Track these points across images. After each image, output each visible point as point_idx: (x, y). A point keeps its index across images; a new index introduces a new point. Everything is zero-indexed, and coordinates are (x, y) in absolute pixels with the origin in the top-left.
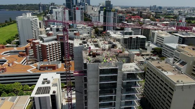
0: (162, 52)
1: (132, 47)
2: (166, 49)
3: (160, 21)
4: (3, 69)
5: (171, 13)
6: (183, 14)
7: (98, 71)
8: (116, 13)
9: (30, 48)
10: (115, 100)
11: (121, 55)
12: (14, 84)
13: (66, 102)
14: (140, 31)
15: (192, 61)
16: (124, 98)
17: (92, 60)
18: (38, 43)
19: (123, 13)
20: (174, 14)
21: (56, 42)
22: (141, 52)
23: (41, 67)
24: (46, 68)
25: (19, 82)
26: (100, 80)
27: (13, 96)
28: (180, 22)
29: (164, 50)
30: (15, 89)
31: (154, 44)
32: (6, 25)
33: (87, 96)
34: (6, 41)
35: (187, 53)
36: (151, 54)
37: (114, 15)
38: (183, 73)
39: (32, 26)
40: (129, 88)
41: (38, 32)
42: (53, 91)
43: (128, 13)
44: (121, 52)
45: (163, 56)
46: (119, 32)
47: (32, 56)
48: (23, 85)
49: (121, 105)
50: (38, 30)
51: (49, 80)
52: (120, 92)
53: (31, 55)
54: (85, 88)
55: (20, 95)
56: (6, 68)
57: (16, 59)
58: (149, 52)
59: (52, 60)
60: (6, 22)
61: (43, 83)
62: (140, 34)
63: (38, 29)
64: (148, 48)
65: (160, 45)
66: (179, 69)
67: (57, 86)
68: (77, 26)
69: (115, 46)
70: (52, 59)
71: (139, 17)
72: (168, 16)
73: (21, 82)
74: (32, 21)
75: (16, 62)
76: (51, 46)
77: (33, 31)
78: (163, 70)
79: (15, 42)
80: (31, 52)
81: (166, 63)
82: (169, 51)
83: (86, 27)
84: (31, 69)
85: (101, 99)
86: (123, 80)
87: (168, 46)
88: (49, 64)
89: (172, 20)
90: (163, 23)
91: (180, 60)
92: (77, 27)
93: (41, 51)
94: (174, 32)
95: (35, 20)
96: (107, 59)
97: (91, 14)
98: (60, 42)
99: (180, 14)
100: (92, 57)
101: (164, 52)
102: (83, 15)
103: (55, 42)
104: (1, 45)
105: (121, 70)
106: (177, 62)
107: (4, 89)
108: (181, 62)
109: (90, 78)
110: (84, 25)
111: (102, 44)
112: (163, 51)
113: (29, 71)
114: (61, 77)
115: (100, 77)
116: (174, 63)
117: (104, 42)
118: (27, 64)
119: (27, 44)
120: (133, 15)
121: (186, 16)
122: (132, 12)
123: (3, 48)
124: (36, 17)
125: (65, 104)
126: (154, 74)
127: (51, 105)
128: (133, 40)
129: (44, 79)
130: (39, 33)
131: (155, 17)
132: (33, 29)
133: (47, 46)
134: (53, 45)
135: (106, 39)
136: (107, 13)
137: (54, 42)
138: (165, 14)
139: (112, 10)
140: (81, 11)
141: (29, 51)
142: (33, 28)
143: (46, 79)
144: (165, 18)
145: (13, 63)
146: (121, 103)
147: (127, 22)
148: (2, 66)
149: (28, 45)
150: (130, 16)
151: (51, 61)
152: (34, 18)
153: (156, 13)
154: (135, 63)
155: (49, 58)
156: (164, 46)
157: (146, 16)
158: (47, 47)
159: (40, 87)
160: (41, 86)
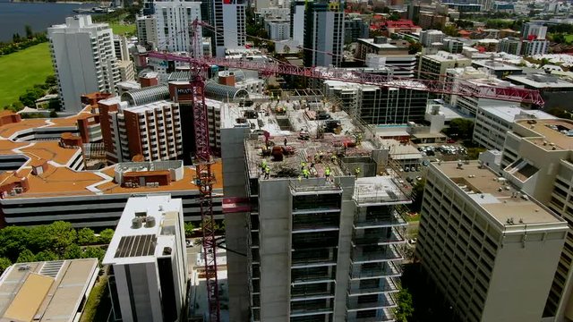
0: (475, 133)
1: (388, 118)
2: (486, 123)
3: (473, 37)
4: (19, 184)
5: (508, 11)
6: (541, 14)
7: (288, 199)
8: (342, 15)
9: (93, 119)
10: (334, 277)
11: (350, 153)
12: (52, 225)
13: (200, 277)
14: (412, 68)
15: (552, 165)
16: (357, 270)
17: (272, 170)
18: (115, 107)
19: (363, 12)
20: (514, 15)
21: (168, 104)
22: (412, 131)
23: (126, 179)
24: (142, 180)
25: (66, 221)
26: (293, 224)
27: (52, 259)
28: (530, 39)
29: (481, 126)
30: (55, 241)
31: (451, 108)
32: (16, 48)
33: (258, 266)
34: (20, 99)
35: (542, 140)
36: (443, 139)
37: (335, 19)
38: (525, 196)
39: (96, 55)
40: (370, 245)
41: (114, 71)
42: (165, 248)
43: (377, 10)
44: (351, 146)
45: (477, 145)
46: (349, 73)
47: (98, 145)
48: (77, 229)
49: (349, 291)
50: (113, 66)
51: (152, 218)
52: (348, 255)
53: (94, 140)
54: (253, 245)
55: (72, 258)
56: (26, 179)
57: (55, 154)
58: (435, 131)
59: (157, 158)
60: (16, 38)
61: (136, 225)
62: (412, 76)
63: (112, 62)
64: (433, 120)
65: (468, 112)
66: (517, 187)
67: (174, 233)
68: (227, 54)
69: (336, 126)
70: (157, 155)
71: (411, 23)
72: (497, 20)
73: (72, 221)
74: (94, 40)
75: (52, 163)
76: (153, 117)
77: (98, 70)
78: (470, 189)
79: (47, 102)
80: (96, 133)
81: (479, 168)
82: (493, 129)
83: (254, 57)
84: (99, 184)
85: (296, 275)
86: (356, 223)
87: (490, 116)
88: (149, 168)
89: (507, 35)
90: (482, 41)
91: (521, 160)
92: (227, 57)
93: (124, 130)
94: (510, 72)
95: (104, 35)
96: (312, 166)
97: (267, 15)
98: (177, 105)
99: (532, 14)
100: (273, 160)
101: (480, 132)
102: (245, 16)
103: (164, 105)
104: (9, 113)
105: (351, 199)
106: (513, 167)
107: (25, 241)
108: (522, 165)
109: (266, 219)
110: (248, 50)
111: (299, 120)
112: (478, 128)
113: (91, 188)
114: (184, 206)
115: (295, 217)
116: (504, 167)
117: (306, 113)
118: (86, 168)
119: (83, 107)
120: (391, 19)
121: (551, 20)
122: (390, 7)
123: (14, 119)
124: (106, 28)
125: (197, 284)
126: (445, 199)
127: (159, 287)
128: (390, 97)
129: (137, 214)
130: (114, 75)
131: (459, 24)
132: (98, 65)
133: (143, 117)
134: (158, 112)
135: (311, 104)
136: (315, 13)
137: (160, 105)
138: (488, 15)
139: (330, 5)
140: (238, 7)
141: (89, 130)
142: (97, 60)
143: (144, 214)
144: (487, 27)
145: (45, 167)
146: (349, 284)
147: (372, 40)
148: (15, 175)
149: (86, 111)
150: (383, 20)
151: (154, 159)
152: (99, 29)
153: (461, 9)
154: (389, 177)
155: (148, 152)
156: (480, 115)
157: (432, 20)
158: (143, 120)
159: (127, 235)
160: (131, 235)
